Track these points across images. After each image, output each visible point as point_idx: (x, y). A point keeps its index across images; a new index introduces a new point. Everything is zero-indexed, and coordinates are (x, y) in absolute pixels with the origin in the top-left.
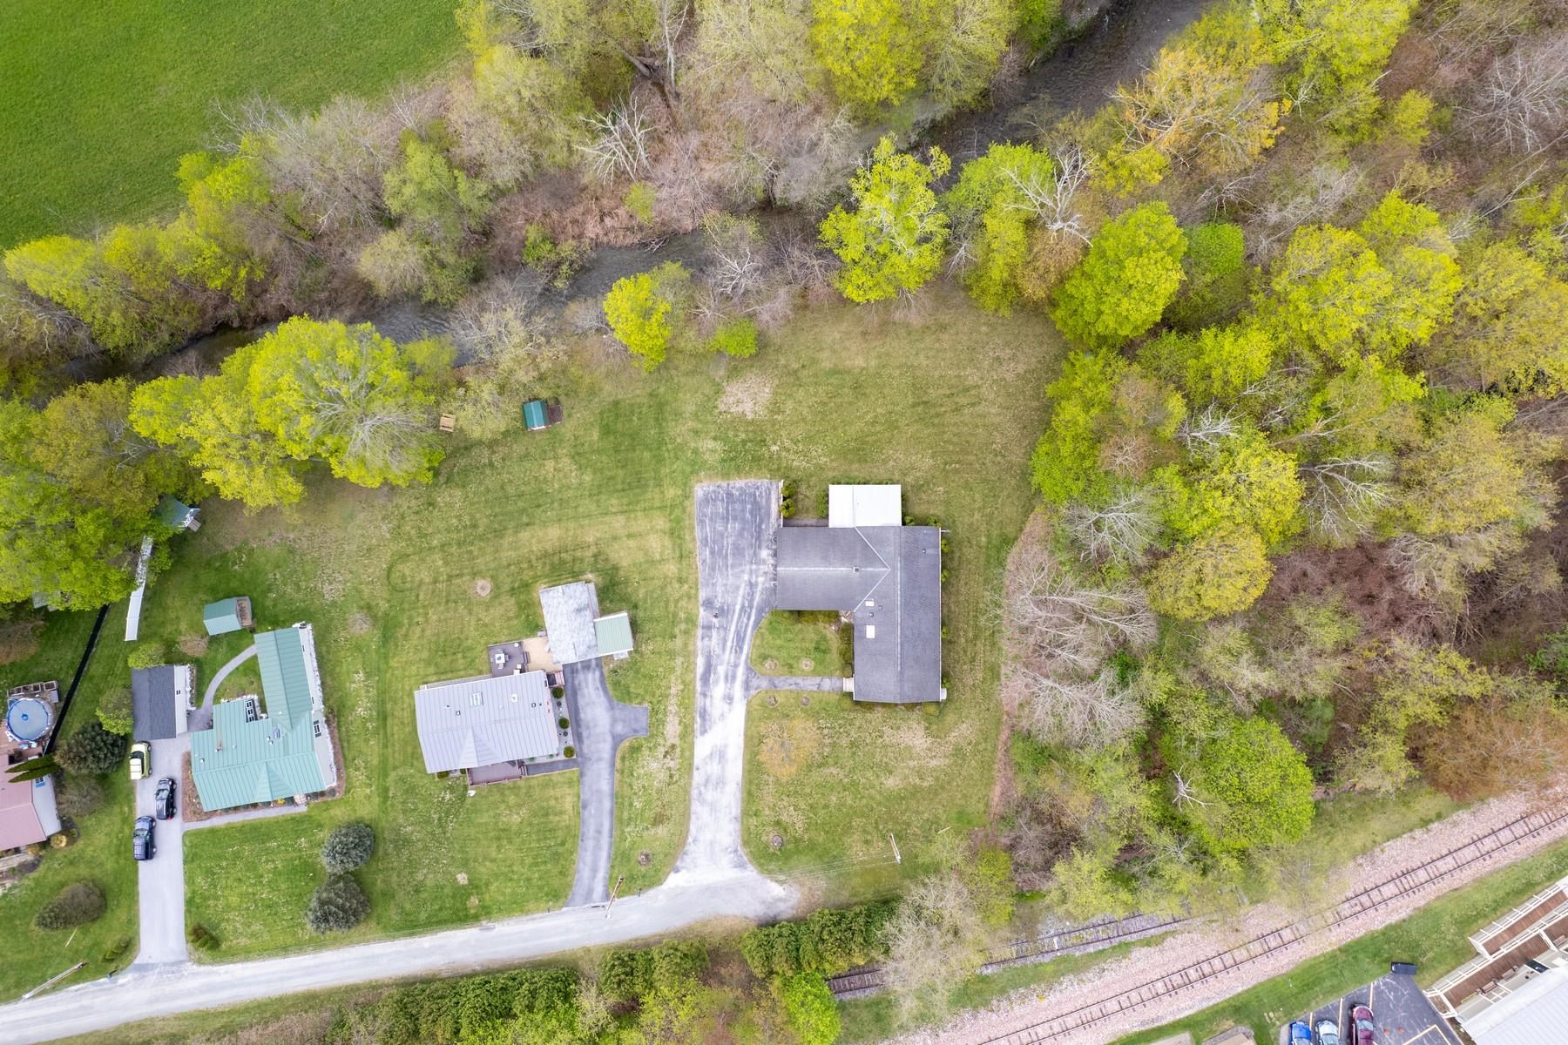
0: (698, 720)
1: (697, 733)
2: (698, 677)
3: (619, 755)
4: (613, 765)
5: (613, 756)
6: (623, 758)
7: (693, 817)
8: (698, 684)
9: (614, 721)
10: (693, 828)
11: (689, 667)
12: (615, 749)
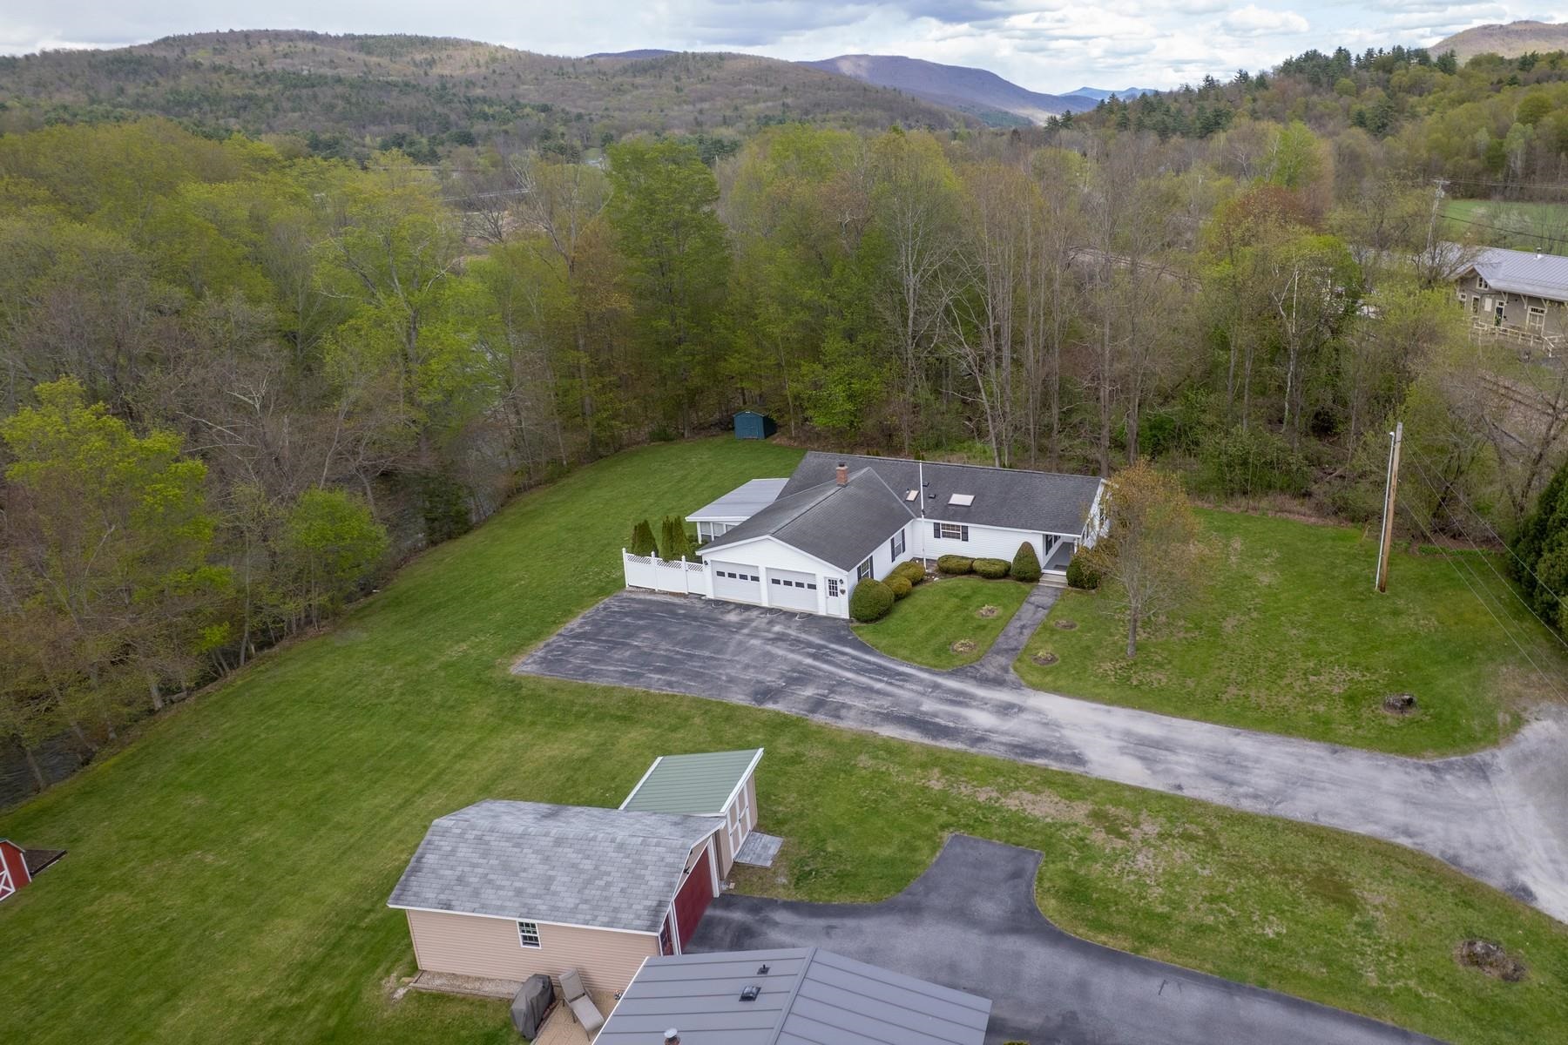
0: (1039, 761)
1: (1077, 769)
2: (927, 741)
3: (1083, 932)
4: (1113, 957)
5: (1083, 948)
6: (1098, 925)
7: (1325, 821)
8: (945, 744)
9: (961, 915)
10: (1363, 829)
11: (892, 750)
12: (1055, 937)
